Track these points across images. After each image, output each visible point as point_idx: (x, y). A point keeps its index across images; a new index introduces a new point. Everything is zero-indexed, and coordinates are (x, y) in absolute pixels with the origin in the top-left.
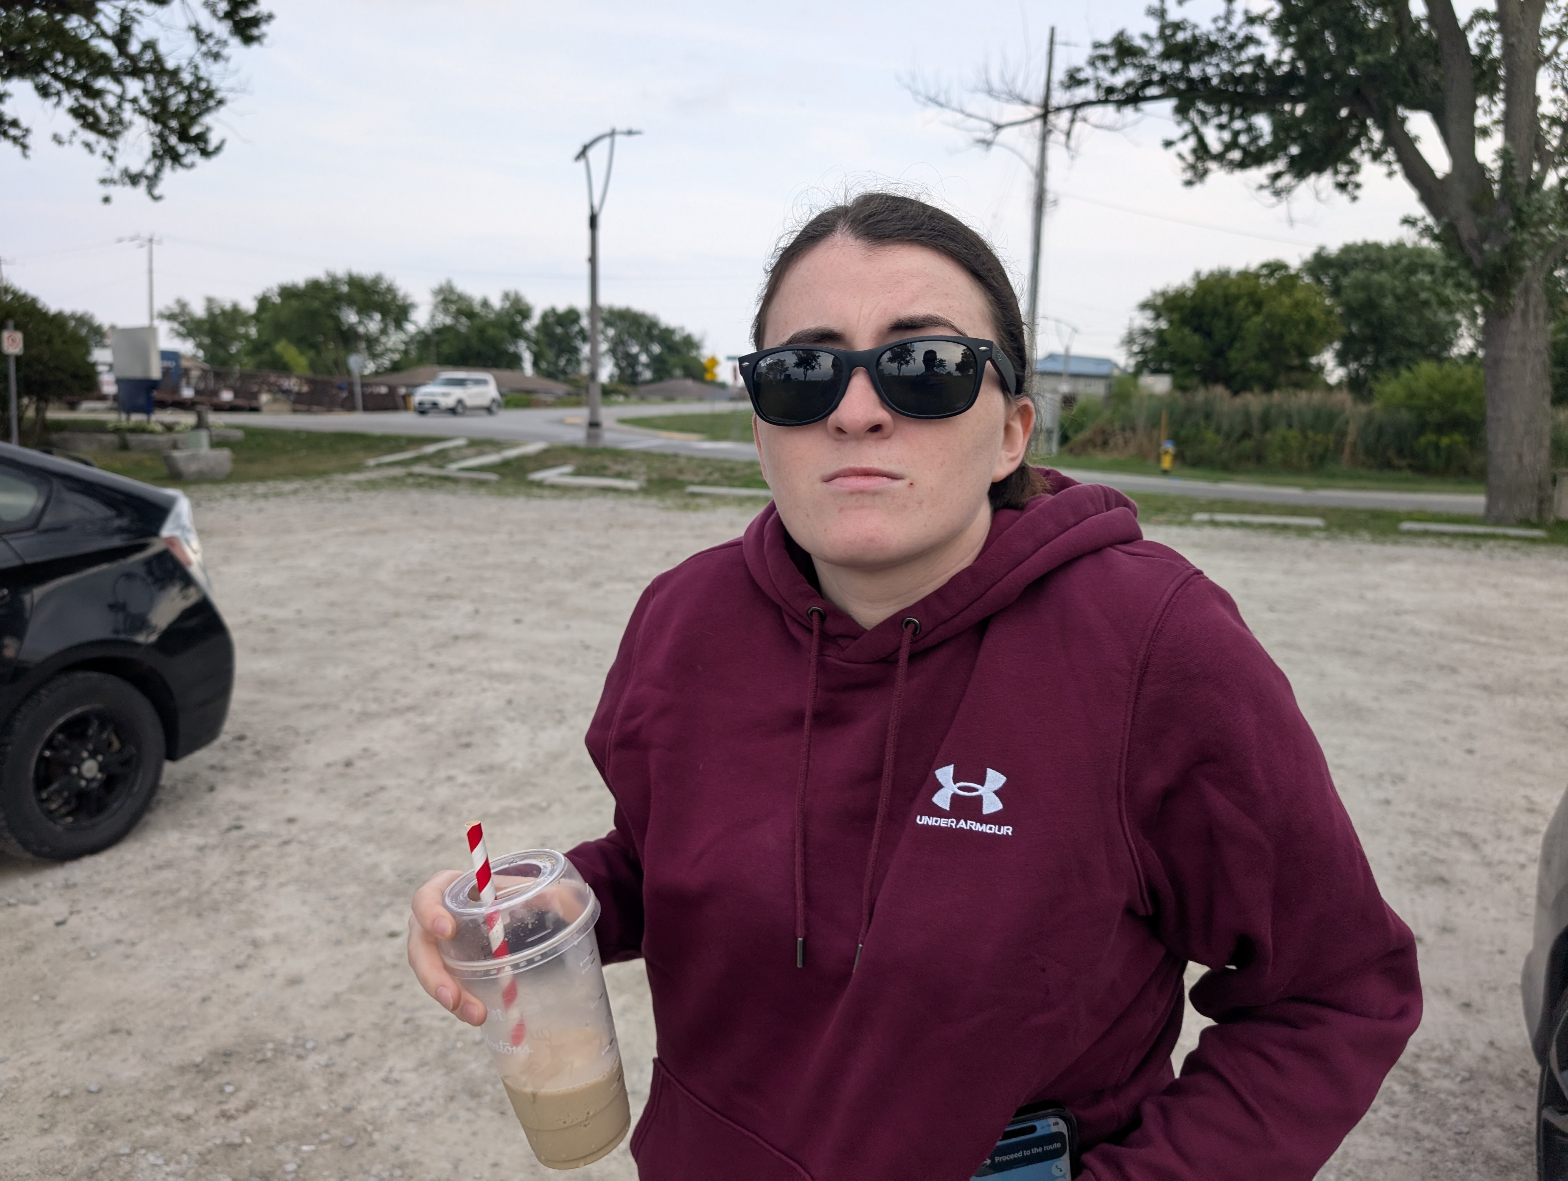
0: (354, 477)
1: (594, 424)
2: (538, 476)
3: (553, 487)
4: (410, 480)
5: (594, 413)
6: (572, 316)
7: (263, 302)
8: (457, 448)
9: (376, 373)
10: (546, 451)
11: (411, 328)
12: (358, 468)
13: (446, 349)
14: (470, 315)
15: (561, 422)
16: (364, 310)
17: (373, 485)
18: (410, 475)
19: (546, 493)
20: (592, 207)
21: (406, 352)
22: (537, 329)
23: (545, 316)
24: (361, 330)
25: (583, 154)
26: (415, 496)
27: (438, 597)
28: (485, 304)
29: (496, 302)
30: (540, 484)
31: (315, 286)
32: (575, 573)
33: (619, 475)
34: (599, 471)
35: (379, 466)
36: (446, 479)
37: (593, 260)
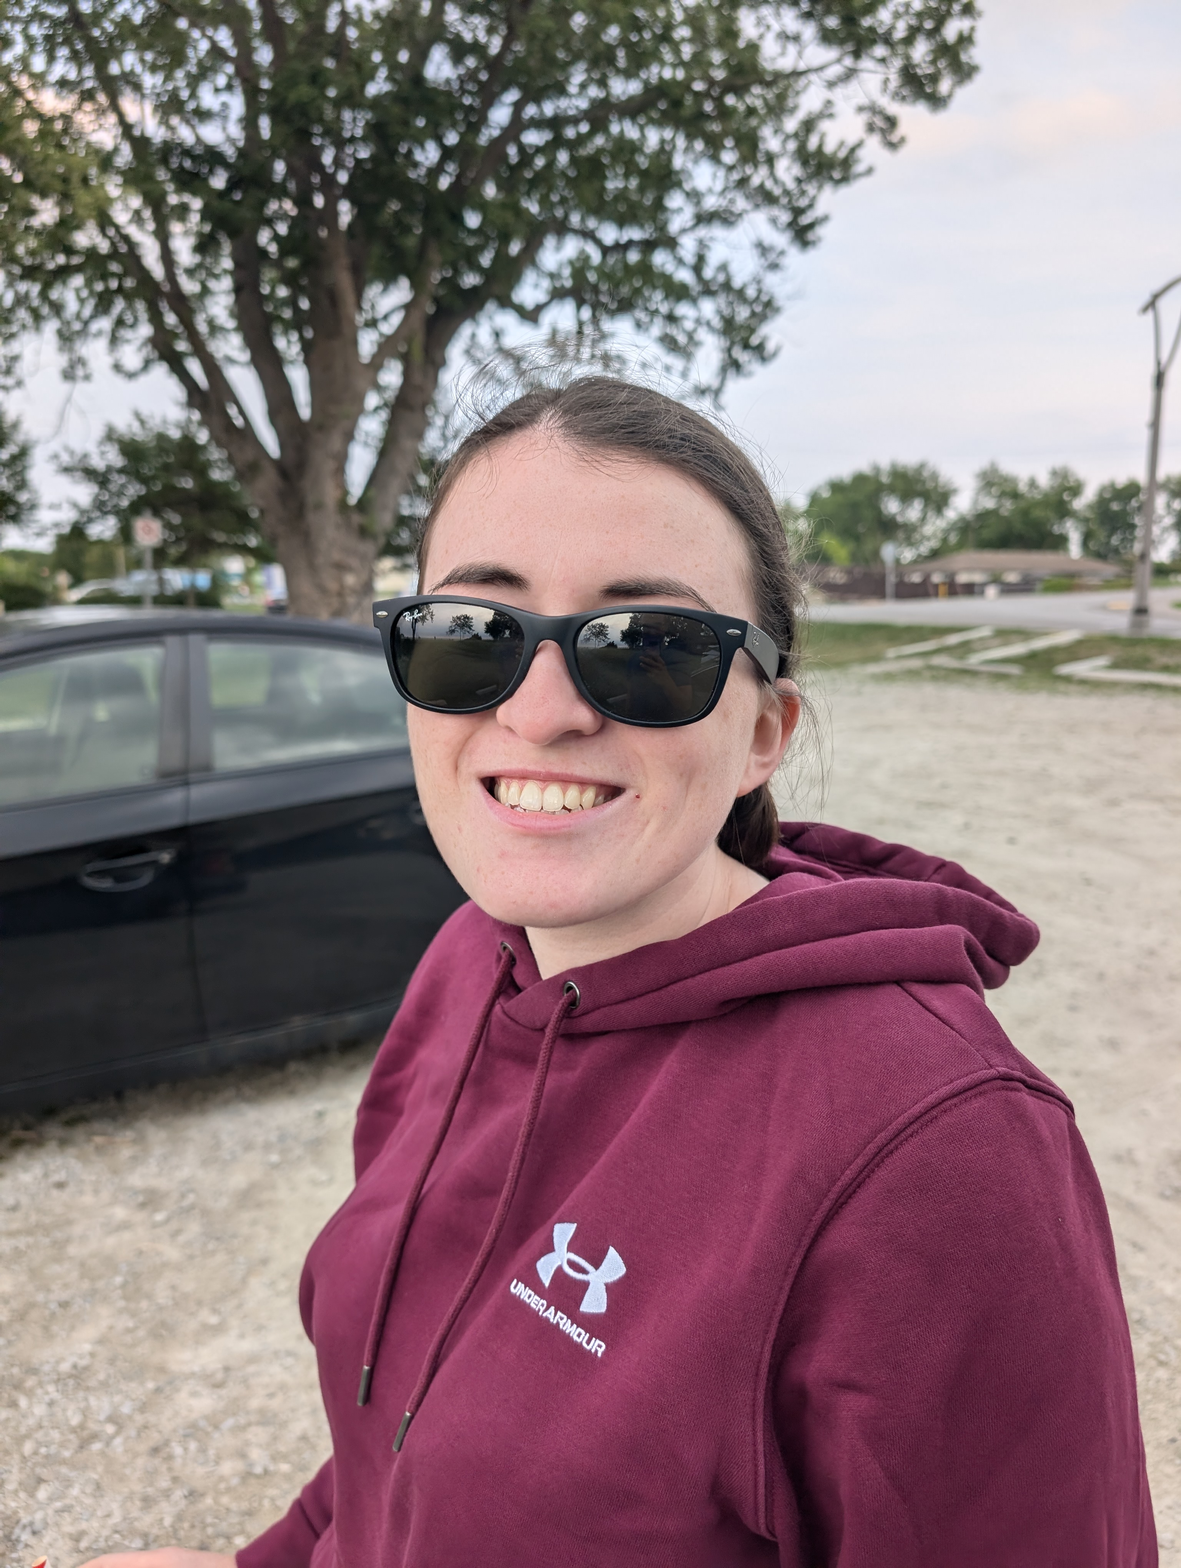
1: (1141, 611)
2: (1066, 669)
3: (1083, 682)
5: (1142, 596)
8: (981, 639)
10: (1080, 643)
11: (950, 515)
12: (877, 658)
13: (986, 534)
14: (1015, 495)
15: (1104, 608)
16: (906, 497)
17: (889, 677)
18: (930, 668)
19: (1072, 688)
20: (1159, 363)
21: (945, 540)
22: (1090, 507)
24: (899, 519)
25: (1152, 304)
28: (1033, 484)
29: (1044, 481)
30: (1068, 679)
31: (860, 479)
33: (1166, 669)
34: (1142, 664)
35: (900, 658)
36: (965, 672)
37: (1155, 425)
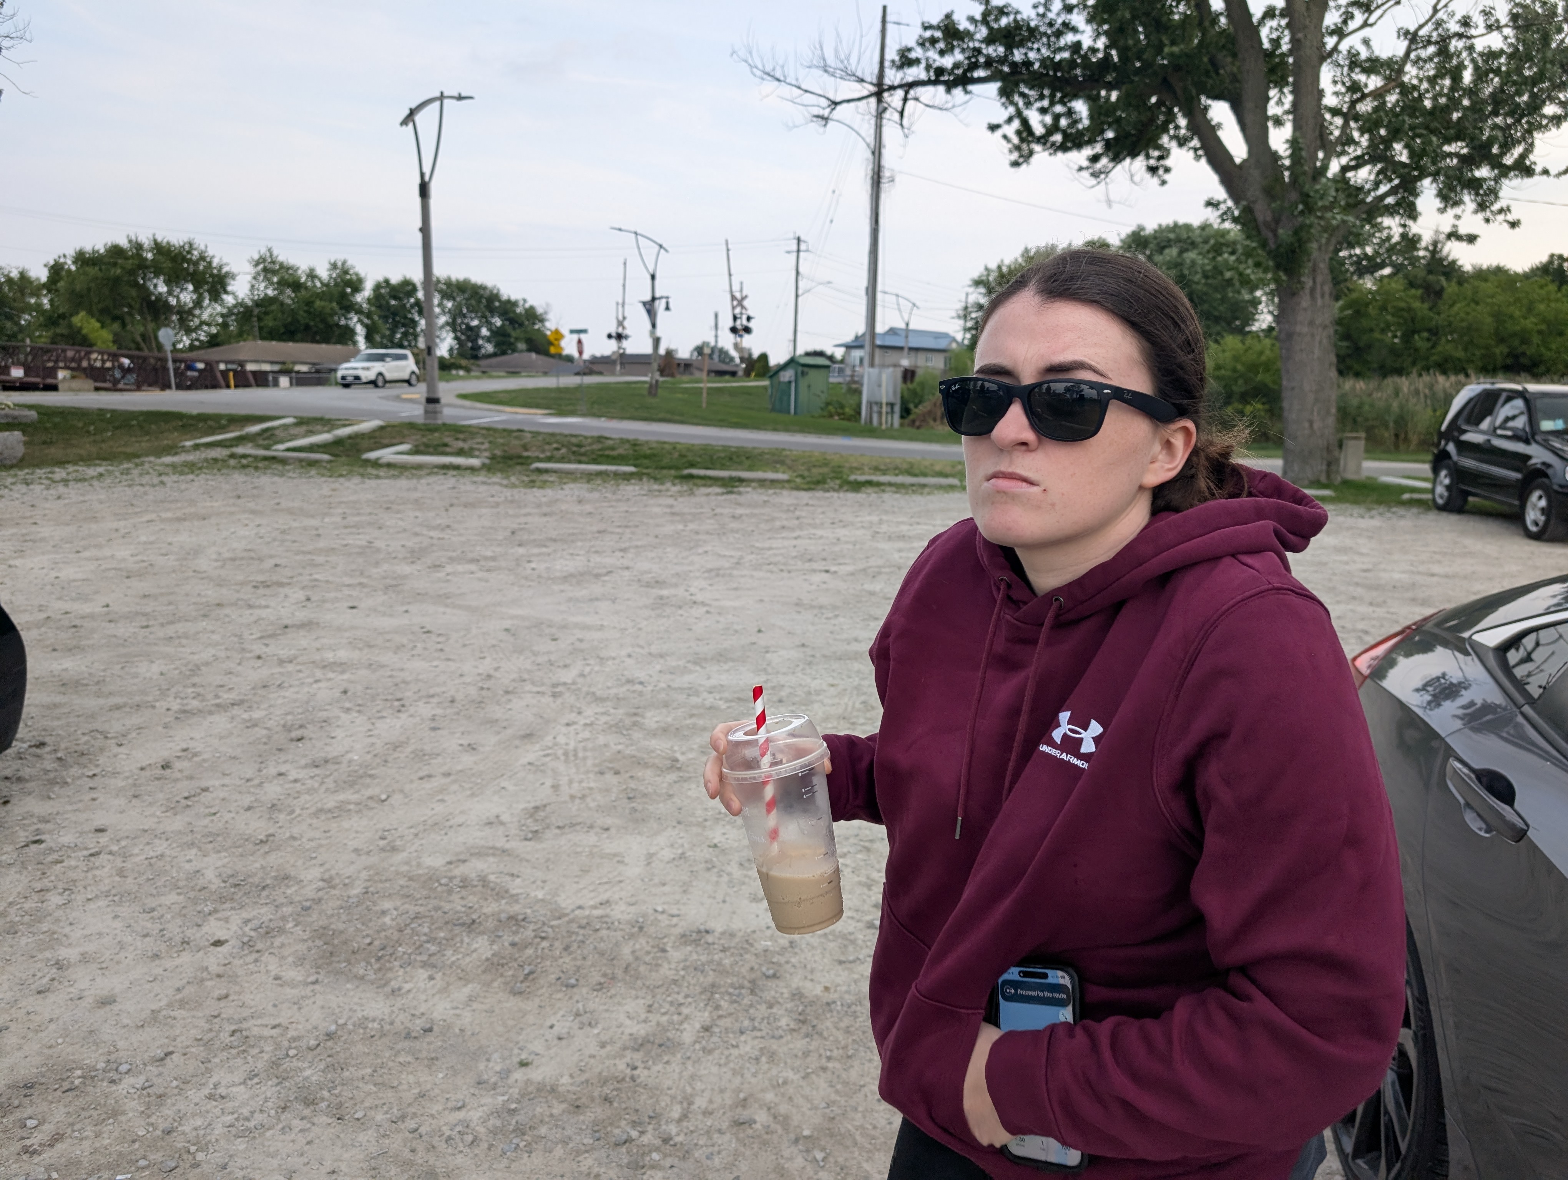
0: (168, 459)
1: (432, 400)
2: (373, 455)
3: (389, 465)
4: (232, 462)
5: (431, 388)
6: (406, 288)
7: (56, 269)
8: (285, 427)
9: (192, 348)
10: (381, 428)
11: (229, 300)
12: (172, 450)
13: (269, 322)
14: (296, 286)
15: (398, 398)
16: (175, 278)
17: (191, 468)
18: (232, 456)
19: (382, 472)
20: (422, 175)
21: (225, 325)
22: (369, 300)
23: (377, 287)
24: (173, 301)
25: (410, 117)
26: (238, 478)
27: (266, 585)
28: (312, 275)
29: (323, 273)
30: (376, 464)
31: (116, 251)
32: (414, 555)
33: (460, 453)
34: (439, 449)
35: (197, 447)
36: (273, 459)
37: (425, 230)
